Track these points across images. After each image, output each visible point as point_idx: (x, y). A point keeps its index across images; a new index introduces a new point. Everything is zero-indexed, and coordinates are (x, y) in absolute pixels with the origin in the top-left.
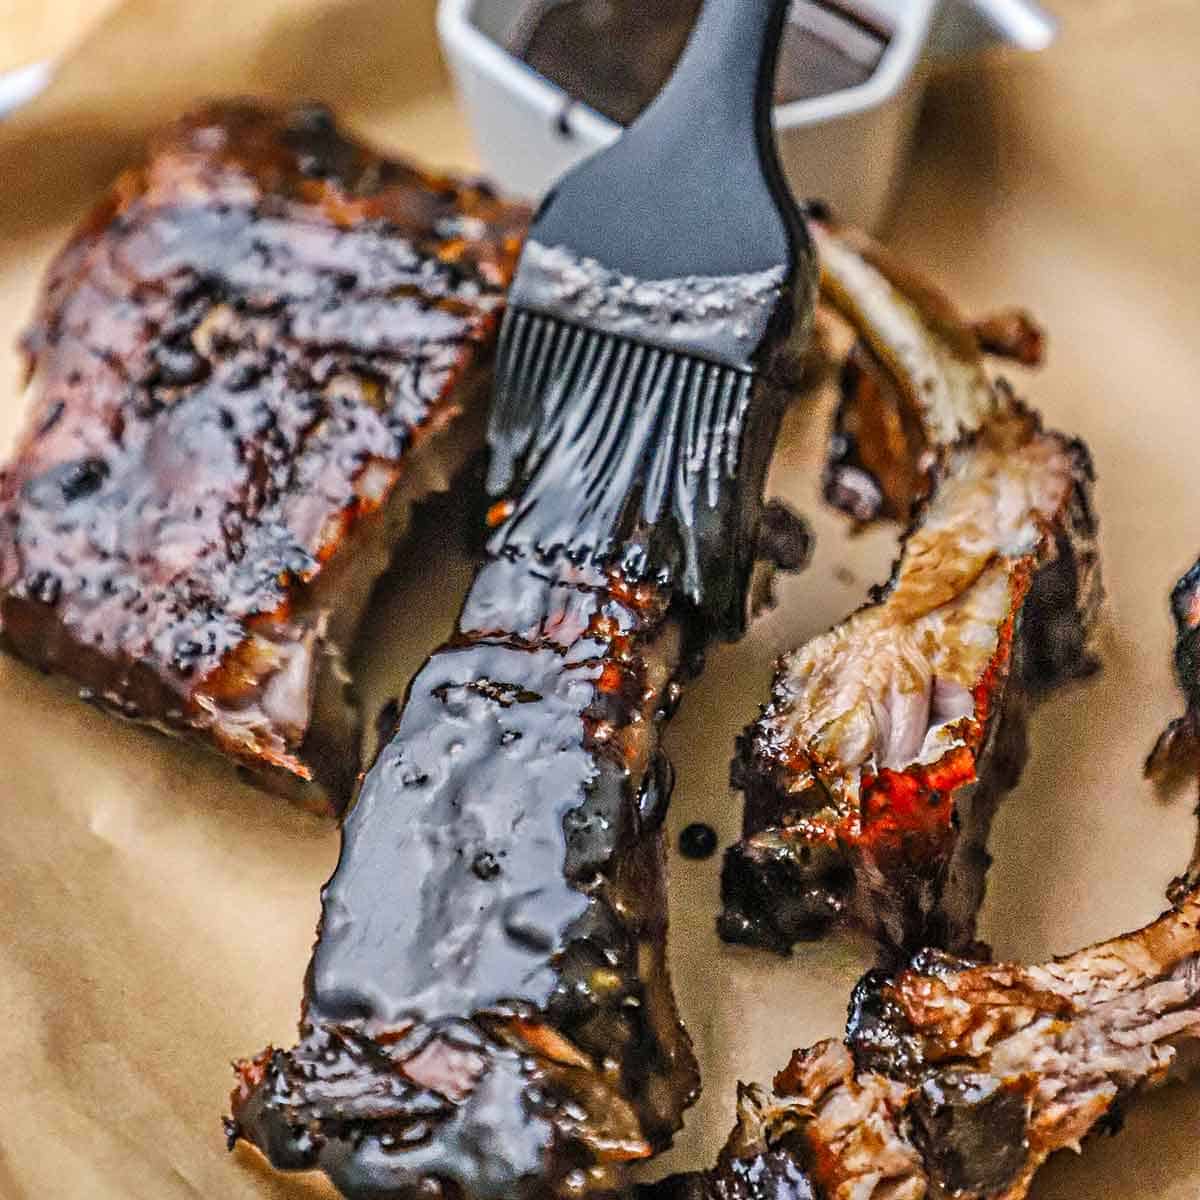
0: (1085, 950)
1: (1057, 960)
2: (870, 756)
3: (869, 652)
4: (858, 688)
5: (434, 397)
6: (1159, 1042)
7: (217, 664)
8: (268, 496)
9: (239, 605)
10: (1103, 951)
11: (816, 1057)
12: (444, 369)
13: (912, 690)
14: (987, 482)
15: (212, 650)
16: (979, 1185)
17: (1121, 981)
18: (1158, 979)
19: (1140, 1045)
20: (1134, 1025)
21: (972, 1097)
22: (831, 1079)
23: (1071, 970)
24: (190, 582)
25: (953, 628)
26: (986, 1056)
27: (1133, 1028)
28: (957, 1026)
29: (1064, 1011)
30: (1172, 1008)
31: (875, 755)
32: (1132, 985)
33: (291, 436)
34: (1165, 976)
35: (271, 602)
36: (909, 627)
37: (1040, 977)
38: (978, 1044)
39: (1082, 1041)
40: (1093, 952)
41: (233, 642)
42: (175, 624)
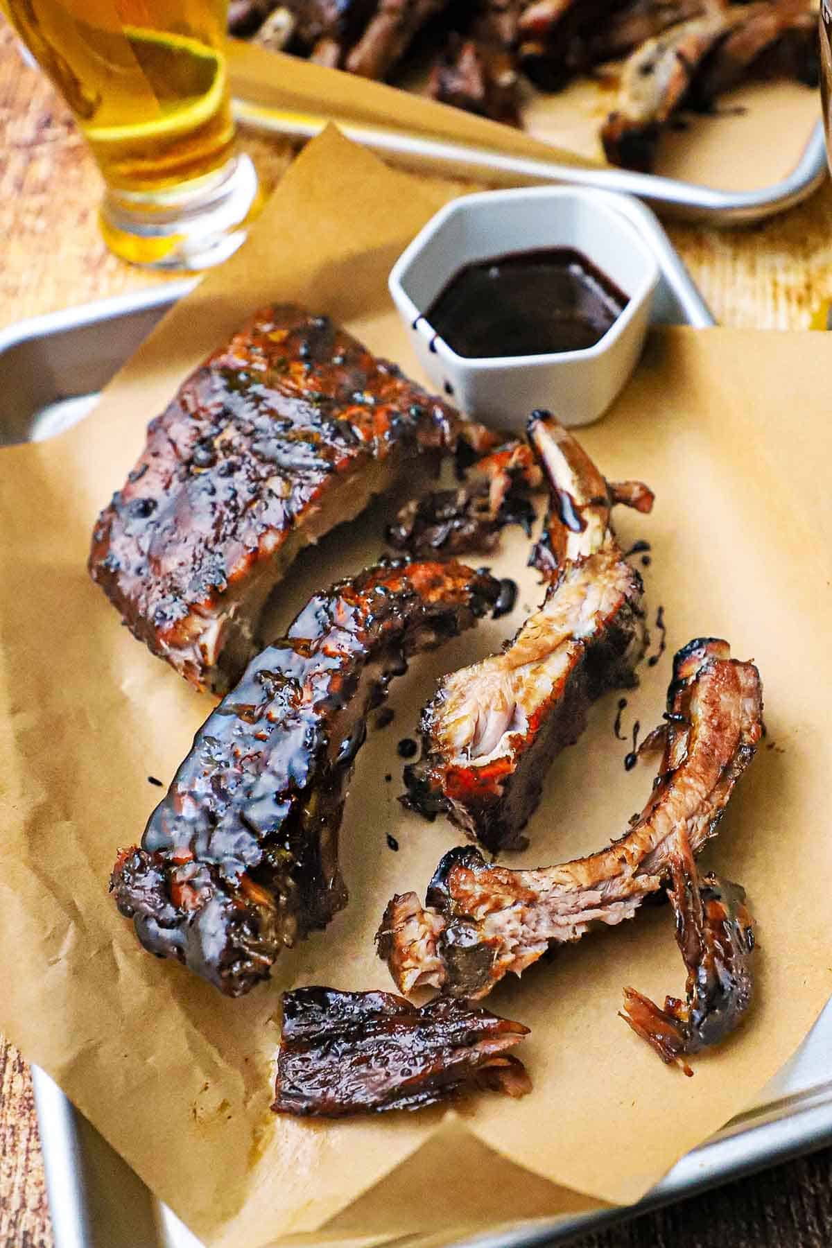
0: (555, 866)
1: (539, 870)
2: (468, 745)
3: (485, 684)
4: (474, 704)
5: (307, 499)
6: (578, 924)
7: (172, 626)
8: (221, 539)
9: (189, 596)
10: (564, 868)
11: (404, 901)
12: (316, 485)
13: (500, 710)
14: (584, 590)
15: (172, 618)
16: (465, 985)
17: (568, 887)
18: (589, 889)
19: (568, 924)
20: (569, 913)
21: (467, 943)
22: (411, 913)
23: (545, 877)
24: (172, 579)
25: (534, 677)
26: (483, 921)
27: (566, 915)
28: (471, 902)
29: (532, 901)
30: (591, 907)
31: (471, 744)
32: (574, 890)
33: (241, 504)
34: (593, 887)
35: (203, 598)
36: (511, 672)
37: (527, 878)
38: (479, 914)
39: (536, 919)
40: (558, 869)
41: (181, 616)
42: (160, 599)
